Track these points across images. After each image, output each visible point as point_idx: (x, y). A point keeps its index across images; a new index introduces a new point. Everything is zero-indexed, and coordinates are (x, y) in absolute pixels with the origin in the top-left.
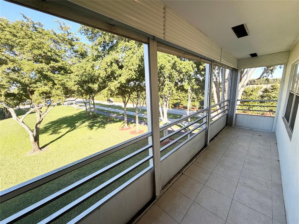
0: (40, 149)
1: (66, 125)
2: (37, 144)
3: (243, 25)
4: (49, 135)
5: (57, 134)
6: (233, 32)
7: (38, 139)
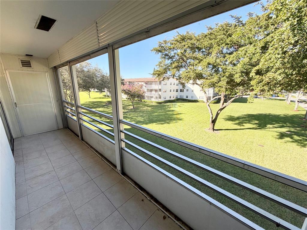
0: (214, 130)
1: (257, 122)
2: (212, 125)
3: (38, 28)
4: (233, 124)
5: (240, 126)
6: (51, 29)
7: (215, 122)
